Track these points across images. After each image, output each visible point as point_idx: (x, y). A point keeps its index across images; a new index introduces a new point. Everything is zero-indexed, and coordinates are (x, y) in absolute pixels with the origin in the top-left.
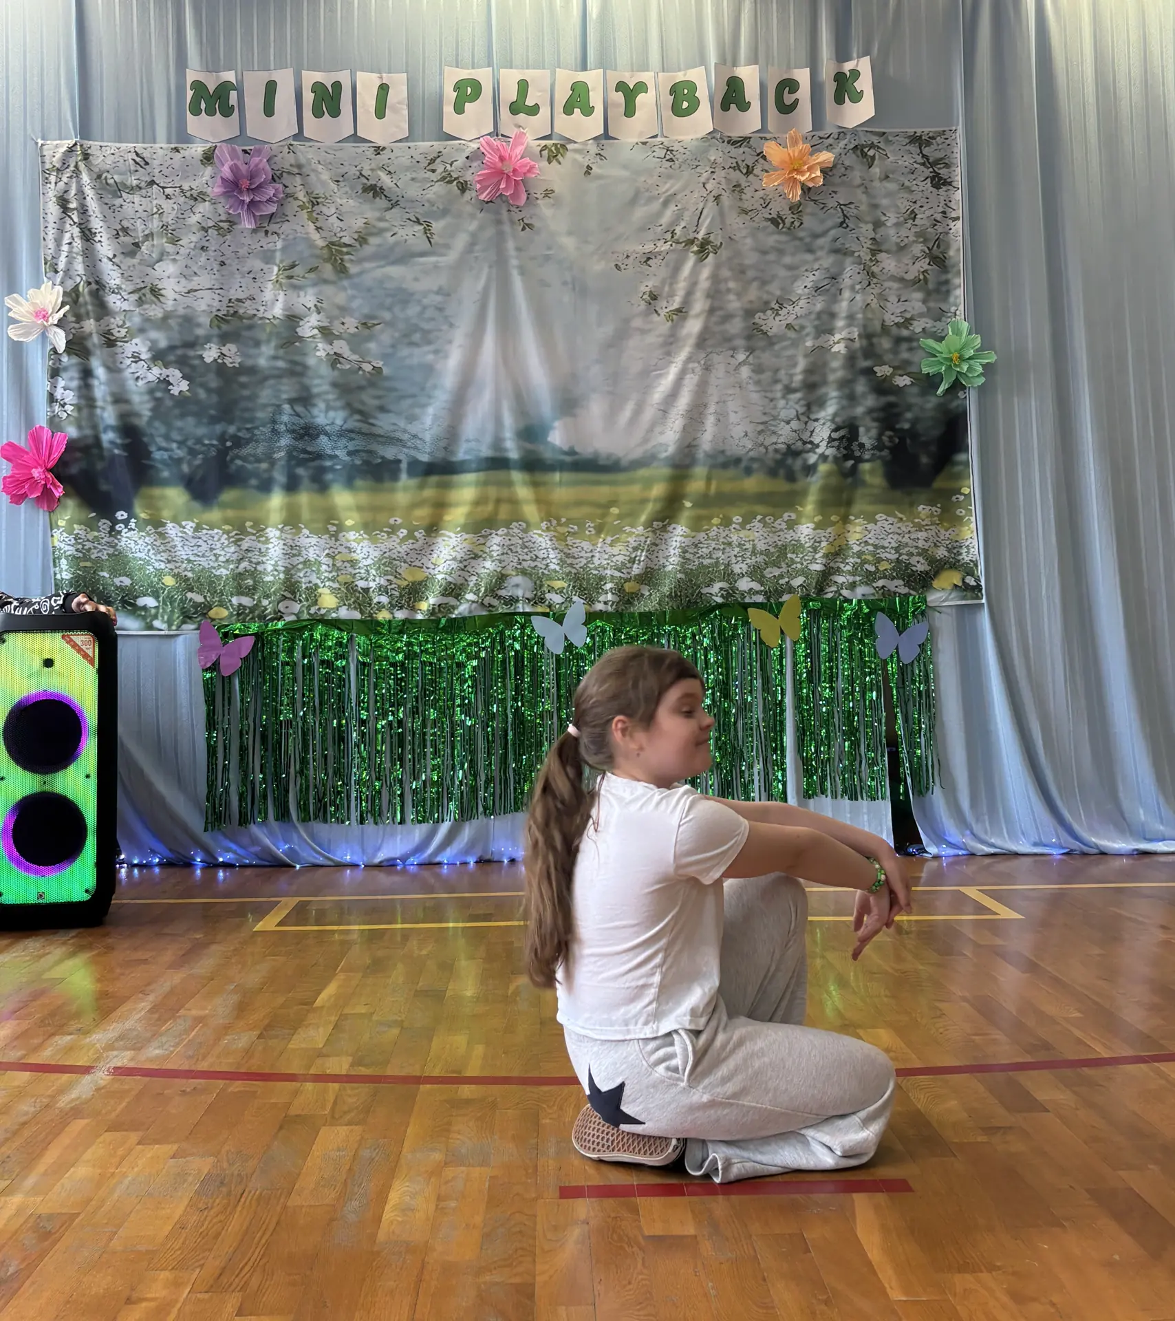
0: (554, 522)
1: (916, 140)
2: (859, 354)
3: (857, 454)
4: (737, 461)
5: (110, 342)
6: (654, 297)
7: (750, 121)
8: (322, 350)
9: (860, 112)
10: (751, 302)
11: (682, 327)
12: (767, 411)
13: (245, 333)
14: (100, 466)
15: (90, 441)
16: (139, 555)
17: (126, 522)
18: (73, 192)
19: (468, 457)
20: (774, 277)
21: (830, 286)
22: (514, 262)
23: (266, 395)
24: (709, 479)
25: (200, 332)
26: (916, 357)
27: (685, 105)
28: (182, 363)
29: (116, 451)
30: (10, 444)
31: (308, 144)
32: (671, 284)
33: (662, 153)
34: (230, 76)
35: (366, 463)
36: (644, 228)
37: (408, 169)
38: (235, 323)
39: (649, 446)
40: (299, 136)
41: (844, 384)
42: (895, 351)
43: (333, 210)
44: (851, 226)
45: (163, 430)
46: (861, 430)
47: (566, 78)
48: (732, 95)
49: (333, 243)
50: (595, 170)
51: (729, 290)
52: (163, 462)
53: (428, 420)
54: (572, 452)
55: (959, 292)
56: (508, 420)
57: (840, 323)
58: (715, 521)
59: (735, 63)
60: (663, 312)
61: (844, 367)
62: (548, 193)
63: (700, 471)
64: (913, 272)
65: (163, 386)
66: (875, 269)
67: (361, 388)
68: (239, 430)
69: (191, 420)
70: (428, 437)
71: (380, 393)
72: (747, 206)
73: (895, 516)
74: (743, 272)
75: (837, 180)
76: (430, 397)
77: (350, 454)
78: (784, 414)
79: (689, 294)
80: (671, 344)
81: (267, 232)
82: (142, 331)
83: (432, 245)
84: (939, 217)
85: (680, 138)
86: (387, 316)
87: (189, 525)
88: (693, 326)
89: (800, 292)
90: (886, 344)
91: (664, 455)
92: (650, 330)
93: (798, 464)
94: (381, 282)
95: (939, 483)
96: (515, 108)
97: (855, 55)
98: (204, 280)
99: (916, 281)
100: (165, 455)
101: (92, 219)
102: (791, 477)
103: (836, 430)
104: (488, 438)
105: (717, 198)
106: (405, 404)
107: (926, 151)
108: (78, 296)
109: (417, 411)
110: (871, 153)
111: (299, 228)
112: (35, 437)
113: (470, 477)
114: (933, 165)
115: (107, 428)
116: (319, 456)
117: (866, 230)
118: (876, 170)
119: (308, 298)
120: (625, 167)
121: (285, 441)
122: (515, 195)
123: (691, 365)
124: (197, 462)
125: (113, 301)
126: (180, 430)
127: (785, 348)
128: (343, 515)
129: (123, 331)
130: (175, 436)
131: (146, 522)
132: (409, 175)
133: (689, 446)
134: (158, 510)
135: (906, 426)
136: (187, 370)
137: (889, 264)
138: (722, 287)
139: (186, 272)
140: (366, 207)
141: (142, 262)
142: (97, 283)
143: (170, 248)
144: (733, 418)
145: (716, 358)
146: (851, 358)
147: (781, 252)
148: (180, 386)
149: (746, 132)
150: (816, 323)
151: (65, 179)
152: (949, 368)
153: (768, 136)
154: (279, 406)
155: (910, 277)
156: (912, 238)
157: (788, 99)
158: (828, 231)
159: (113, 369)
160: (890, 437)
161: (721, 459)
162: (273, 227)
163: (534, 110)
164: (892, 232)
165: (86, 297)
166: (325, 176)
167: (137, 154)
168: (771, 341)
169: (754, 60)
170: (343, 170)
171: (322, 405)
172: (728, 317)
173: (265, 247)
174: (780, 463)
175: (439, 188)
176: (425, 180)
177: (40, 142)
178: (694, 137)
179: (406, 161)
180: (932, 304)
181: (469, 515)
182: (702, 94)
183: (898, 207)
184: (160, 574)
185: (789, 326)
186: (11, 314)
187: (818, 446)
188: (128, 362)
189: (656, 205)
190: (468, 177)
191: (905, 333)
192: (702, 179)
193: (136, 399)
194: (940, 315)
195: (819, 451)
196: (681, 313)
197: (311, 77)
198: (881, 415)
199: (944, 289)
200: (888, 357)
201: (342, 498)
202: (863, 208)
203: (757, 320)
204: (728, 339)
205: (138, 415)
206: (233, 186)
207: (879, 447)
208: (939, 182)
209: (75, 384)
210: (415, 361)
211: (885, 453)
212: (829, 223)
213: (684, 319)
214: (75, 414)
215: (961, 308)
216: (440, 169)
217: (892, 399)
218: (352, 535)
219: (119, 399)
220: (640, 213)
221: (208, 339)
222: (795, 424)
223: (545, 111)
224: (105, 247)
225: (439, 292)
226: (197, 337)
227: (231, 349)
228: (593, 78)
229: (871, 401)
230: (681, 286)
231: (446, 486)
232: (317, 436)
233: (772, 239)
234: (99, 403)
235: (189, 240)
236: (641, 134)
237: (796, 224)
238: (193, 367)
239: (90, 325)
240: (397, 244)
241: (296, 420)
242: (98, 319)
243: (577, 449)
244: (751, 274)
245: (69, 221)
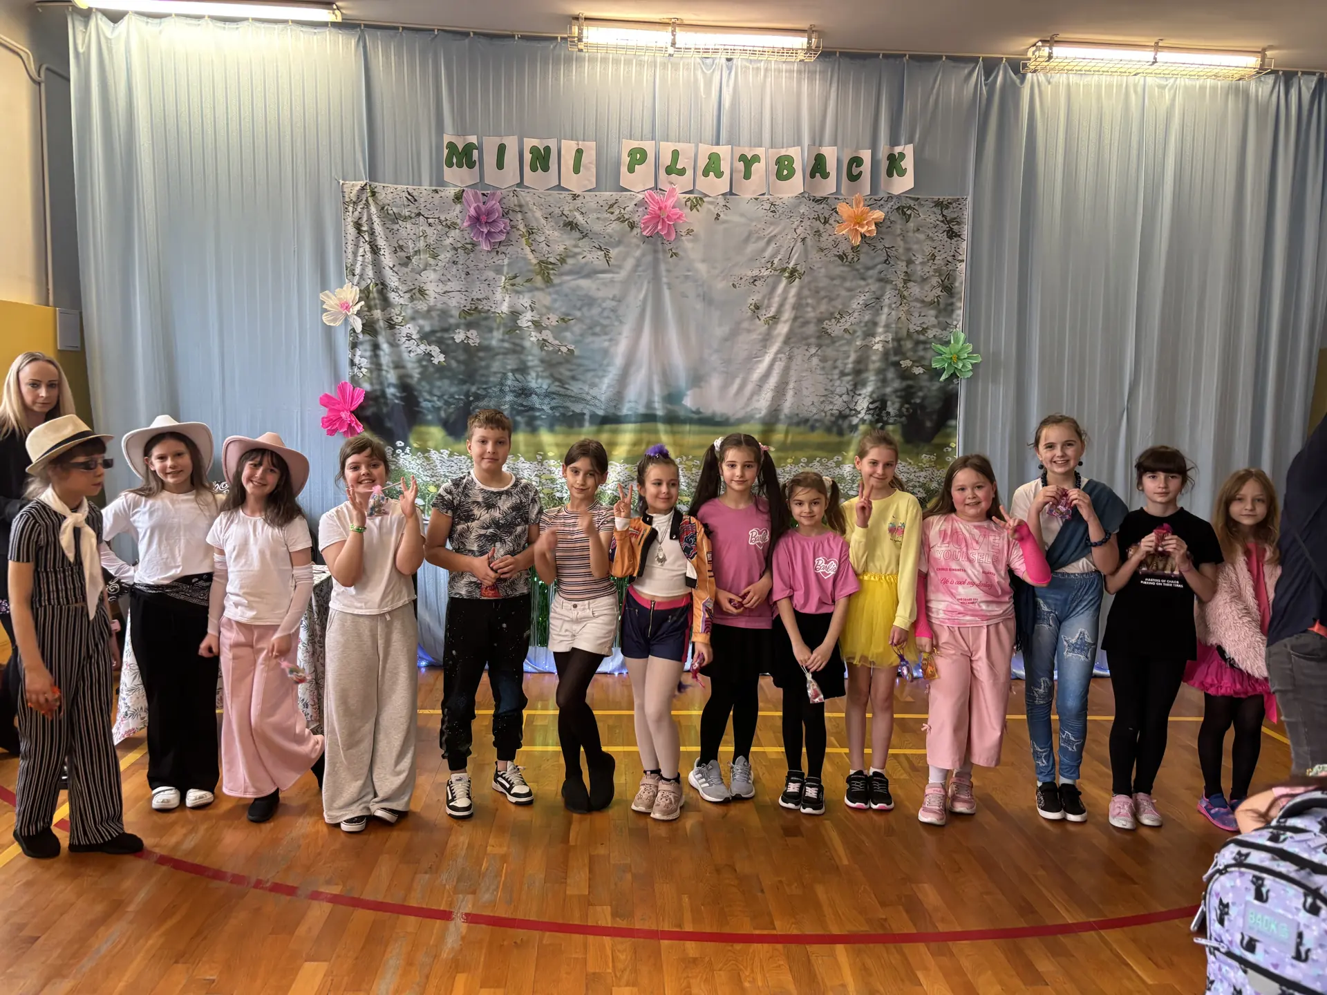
0: (684, 458)
1: (939, 204)
2: (892, 352)
3: (885, 419)
4: (806, 421)
5: (391, 325)
6: (757, 307)
7: (829, 186)
8: (534, 337)
9: (904, 184)
10: (821, 313)
11: (775, 329)
12: (829, 387)
13: (484, 323)
14: (385, 410)
15: (378, 393)
16: (412, 471)
17: (403, 449)
18: (365, 218)
19: (629, 413)
20: (838, 295)
21: (875, 304)
22: (664, 280)
23: (496, 366)
24: (787, 433)
25: (452, 321)
26: (929, 354)
27: (785, 172)
28: (440, 343)
29: (397, 401)
30: (326, 396)
31: (527, 190)
32: (769, 299)
33: (767, 206)
34: (473, 139)
35: (563, 415)
36: (753, 259)
37: (596, 211)
38: (476, 315)
39: (749, 409)
40: (521, 184)
41: (880, 372)
42: (914, 350)
43: (543, 239)
44: (892, 263)
45: (427, 387)
46: (889, 403)
47: (705, 150)
48: (818, 167)
49: (543, 262)
50: (722, 215)
51: (807, 305)
52: (428, 409)
53: (604, 387)
54: (698, 412)
55: (960, 312)
56: (657, 389)
57: (880, 330)
58: (789, 461)
59: (820, 145)
60: (763, 318)
61: (880, 360)
62: (689, 232)
63: (781, 427)
64: (931, 296)
65: (427, 357)
66: (906, 293)
67: (560, 363)
68: (478, 389)
69: (446, 382)
70: (603, 399)
71: (574, 367)
72: (823, 245)
73: (906, 461)
74: (817, 292)
75: (884, 229)
76: (605, 371)
77: (552, 408)
78: (838, 390)
79: (781, 305)
80: (767, 340)
81: (497, 252)
82: (413, 319)
83: (610, 267)
84: (950, 259)
85: (780, 196)
86: (578, 314)
87: (446, 452)
88: (783, 329)
89: (854, 306)
90: (908, 345)
91: (758, 416)
92: (755, 330)
93: (845, 424)
94: (574, 290)
95: (937, 440)
96: (669, 170)
97: (903, 141)
98: (454, 285)
99: (932, 303)
100: (429, 405)
101: (378, 238)
102: (841, 433)
103: (871, 403)
104: (644, 401)
105: (803, 240)
106: (590, 375)
107: (945, 212)
108: (369, 293)
109: (597, 380)
110: (908, 212)
111: (519, 250)
112: (342, 389)
113: (630, 426)
114: (949, 222)
115: (389, 385)
116: (532, 409)
117: (902, 266)
118: (911, 225)
119: (525, 301)
120: (742, 215)
121: (509, 398)
122: (668, 234)
123: (779, 356)
124: (451, 410)
125: (393, 296)
126: (440, 387)
127: (841, 346)
128: (547, 448)
129: (400, 319)
130: (437, 392)
131: (417, 450)
132: (595, 215)
133: (775, 410)
134: (425, 441)
135: (918, 401)
136: (443, 347)
137: (915, 289)
138: (804, 302)
139: (443, 278)
140: (565, 236)
141: (413, 270)
142: (383, 284)
143: (431, 261)
144: (805, 392)
145: (796, 351)
146: (886, 354)
147: (844, 279)
148: (439, 358)
149: (825, 195)
150: (865, 329)
151: (359, 210)
152: (950, 364)
153: (840, 197)
154: (505, 374)
155: (928, 299)
156: (931, 273)
157: (855, 171)
158: (876, 265)
159: (394, 344)
160: (907, 409)
161: (795, 420)
162: (502, 249)
163: (682, 172)
164: (919, 268)
165: (374, 294)
166: (538, 214)
167: (409, 194)
168: (834, 340)
169: (834, 143)
170: (551, 210)
171: (533, 374)
172: (806, 323)
173: (497, 263)
174: (834, 423)
175: (616, 226)
176: (605, 219)
177: (341, 182)
178: (790, 195)
179: (593, 205)
180: (941, 319)
181: (629, 452)
182: (797, 165)
183: (923, 251)
184: (426, 484)
185: (846, 330)
186: (324, 306)
187: (859, 413)
188: (404, 339)
189: (762, 243)
190: (636, 219)
191: (922, 338)
192: (794, 226)
193: (409, 365)
194: (945, 326)
195: (860, 416)
196: (775, 319)
197: (530, 143)
198: (903, 393)
199: (950, 308)
200: (910, 354)
201: (546, 438)
202: (901, 250)
203: (825, 326)
204: (806, 338)
205: (411, 377)
206: (476, 220)
207: (900, 415)
208: (953, 235)
209: (368, 354)
210: (595, 346)
211: (904, 419)
212: (878, 260)
213: (776, 323)
214: (368, 375)
215: (961, 323)
216: (617, 212)
217: (910, 382)
218: (552, 462)
219: (398, 365)
220: (751, 248)
221: (458, 326)
222: (845, 398)
223: (689, 173)
224: (387, 259)
225: (613, 299)
226: (451, 325)
227: (473, 333)
228: (724, 151)
229: (897, 384)
230: (776, 300)
231: (615, 432)
232: (531, 394)
233: (839, 269)
234: (385, 368)
235: (445, 256)
236: (754, 192)
237: (856, 259)
238: (448, 345)
239: (377, 313)
240: (586, 264)
241: (516, 383)
242: (383, 310)
243: (701, 410)
244: (823, 293)
245: (362, 240)
